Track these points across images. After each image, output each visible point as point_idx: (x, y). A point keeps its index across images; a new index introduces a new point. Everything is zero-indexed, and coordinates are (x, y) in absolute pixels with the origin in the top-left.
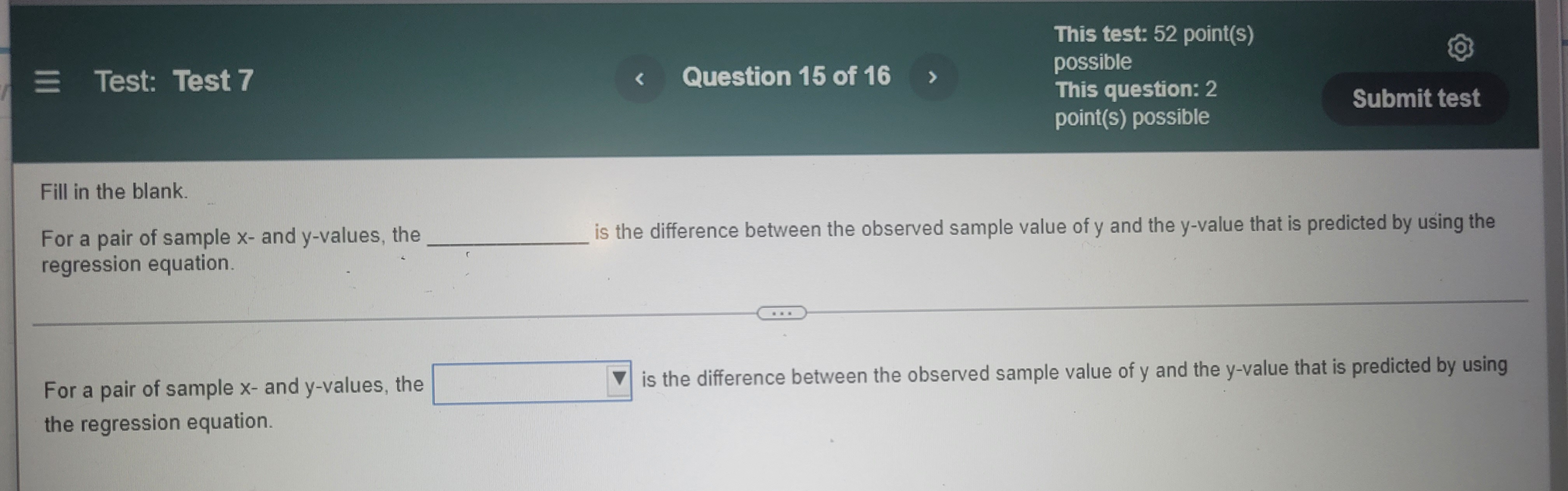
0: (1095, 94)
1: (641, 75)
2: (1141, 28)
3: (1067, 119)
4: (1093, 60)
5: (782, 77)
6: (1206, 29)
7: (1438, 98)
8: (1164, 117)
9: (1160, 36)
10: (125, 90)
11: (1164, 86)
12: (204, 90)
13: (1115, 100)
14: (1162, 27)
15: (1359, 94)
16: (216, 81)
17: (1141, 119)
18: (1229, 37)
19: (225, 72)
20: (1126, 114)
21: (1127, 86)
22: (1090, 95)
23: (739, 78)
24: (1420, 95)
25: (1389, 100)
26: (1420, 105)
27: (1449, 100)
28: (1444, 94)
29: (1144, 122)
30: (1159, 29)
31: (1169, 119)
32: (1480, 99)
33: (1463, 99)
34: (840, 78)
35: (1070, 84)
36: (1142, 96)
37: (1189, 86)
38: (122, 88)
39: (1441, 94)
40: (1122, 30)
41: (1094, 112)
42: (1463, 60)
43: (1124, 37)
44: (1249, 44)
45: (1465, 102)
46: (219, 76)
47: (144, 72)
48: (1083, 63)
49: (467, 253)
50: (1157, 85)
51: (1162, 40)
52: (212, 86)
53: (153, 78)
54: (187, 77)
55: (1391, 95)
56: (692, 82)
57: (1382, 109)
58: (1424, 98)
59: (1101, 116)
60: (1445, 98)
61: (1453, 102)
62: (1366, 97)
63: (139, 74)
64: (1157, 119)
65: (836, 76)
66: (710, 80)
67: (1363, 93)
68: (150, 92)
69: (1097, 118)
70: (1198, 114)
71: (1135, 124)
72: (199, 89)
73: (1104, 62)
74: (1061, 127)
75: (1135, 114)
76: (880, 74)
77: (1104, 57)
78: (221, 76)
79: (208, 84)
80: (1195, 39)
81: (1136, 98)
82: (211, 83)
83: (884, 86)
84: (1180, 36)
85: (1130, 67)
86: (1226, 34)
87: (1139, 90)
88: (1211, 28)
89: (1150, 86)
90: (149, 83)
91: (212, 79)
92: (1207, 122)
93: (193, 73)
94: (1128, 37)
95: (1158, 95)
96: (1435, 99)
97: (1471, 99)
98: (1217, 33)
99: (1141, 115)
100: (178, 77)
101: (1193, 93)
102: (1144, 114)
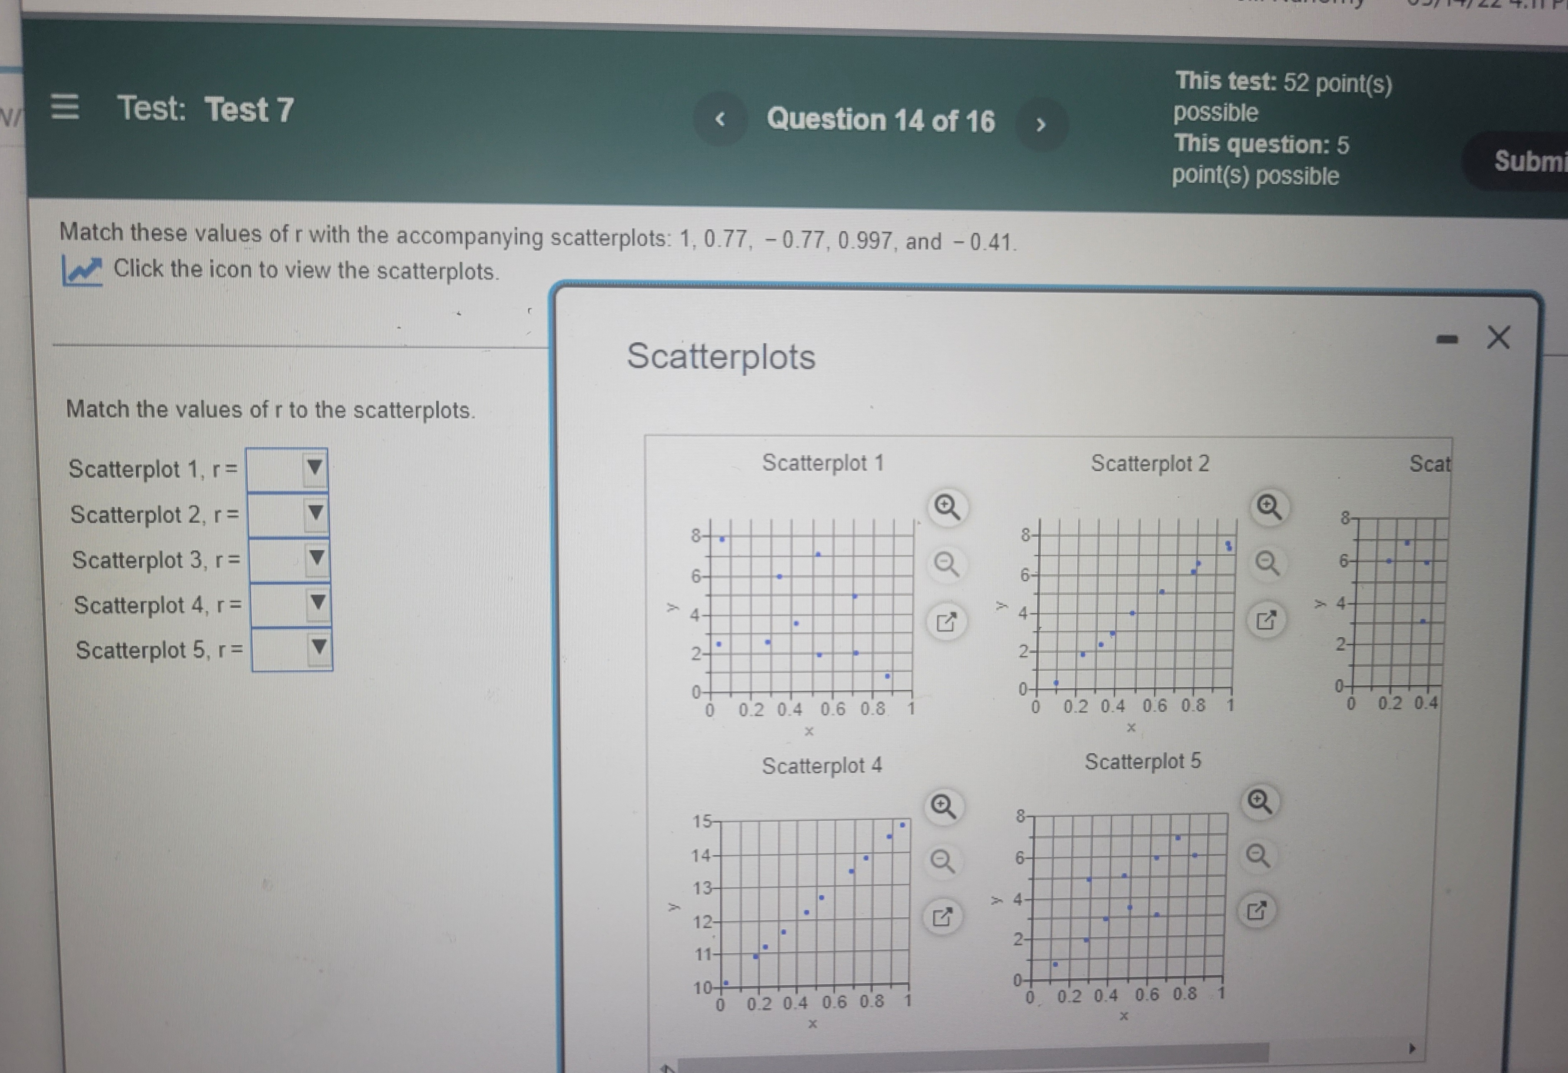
0: (1217, 148)
1: (722, 114)
2: (1271, 75)
3: (1185, 175)
4: (1217, 110)
5: (877, 120)
6: (1341, 78)
8: (1290, 175)
9: (1290, 84)
10: (152, 118)
11: (1292, 141)
12: (239, 120)
13: (1238, 155)
14: (1294, 74)
15: (1502, 155)
16: (253, 110)
17: (1266, 177)
18: (1365, 88)
19: (262, 100)
20: (1250, 172)
21: (1252, 140)
22: (1211, 150)
23: (829, 120)
24: (1566, 159)
25: (1534, 163)
29: (1269, 181)
30: (1290, 77)
31: (1295, 179)
34: (940, 123)
35: (1191, 136)
37: (1319, 142)
38: (148, 116)
40: (1249, 78)
41: (1215, 168)
43: (1251, 84)
44: (1387, 96)
46: (255, 104)
47: (172, 98)
48: (1206, 113)
49: (529, 309)
50: (1285, 140)
51: (1292, 89)
52: (248, 116)
53: (182, 105)
54: (220, 105)
55: (1536, 158)
56: (777, 124)
57: (1525, 173)
59: (1222, 173)
62: (1509, 159)
63: (167, 100)
64: (1283, 178)
65: (935, 120)
66: (797, 121)
67: (1506, 154)
68: (179, 121)
69: (1218, 175)
70: (1328, 173)
71: (1259, 182)
72: (234, 118)
73: (1228, 113)
74: (1178, 183)
75: (1259, 172)
76: (984, 120)
77: (1228, 106)
78: (258, 105)
79: (243, 114)
80: (1329, 89)
81: (1261, 154)
82: (247, 112)
83: (988, 134)
84: (1312, 85)
85: (1256, 119)
86: (1362, 84)
87: (1265, 145)
88: (1346, 78)
89: (1277, 141)
90: (178, 111)
91: (248, 108)
92: (1337, 183)
93: (226, 100)
94: (1255, 86)
95: (1285, 151)
98: (1353, 83)
99: (1266, 173)
100: (210, 104)
101: (1323, 150)
102: (1269, 172)
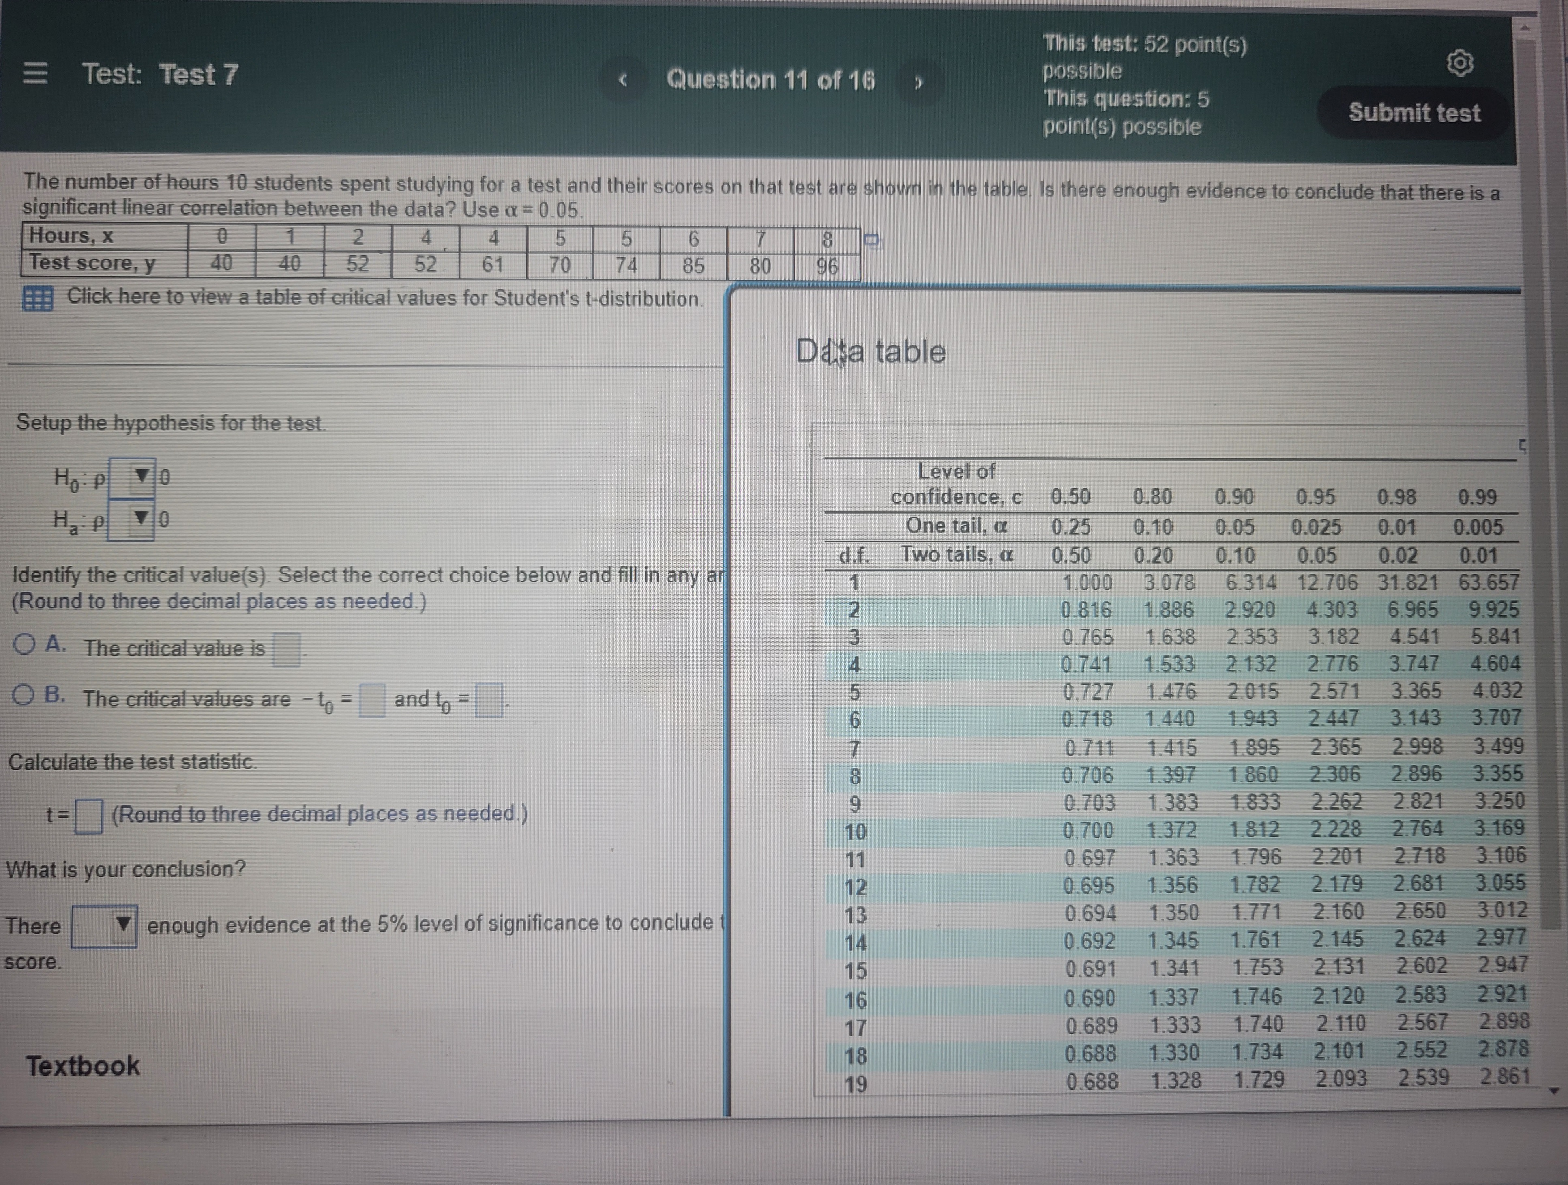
0: (1084, 102)
1: (625, 76)
2: (1133, 37)
3: (1056, 126)
4: (1083, 69)
5: (767, 80)
6: (1199, 40)
7: (1437, 113)
8: (1154, 126)
9: (1151, 46)
10: (112, 82)
11: (1155, 96)
12: (188, 83)
13: (1104, 109)
14: (1154, 37)
15: (1356, 107)
16: (202, 75)
17: (1131, 128)
18: (1221, 48)
19: (210, 66)
20: (1116, 123)
21: (1117, 95)
22: (1079, 104)
23: (723, 80)
24: (1418, 110)
25: (1387, 114)
26: (1419, 119)
27: (1449, 115)
28: (1443, 109)
29: (1134, 131)
30: (1150, 39)
31: (1160, 129)
32: (1481, 115)
33: (1463, 115)
34: (825, 81)
35: (1059, 92)
37: (1180, 96)
38: (109, 80)
39: (1440, 109)
40: (1112, 40)
41: (1083, 120)
42: (1463, 75)
43: (1114, 46)
44: (1243, 55)
45: (1465, 118)
46: (204, 70)
47: (131, 65)
48: (1073, 71)
50: (1148, 95)
51: (1153, 50)
52: (197, 80)
53: (139, 71)
54: (172, 71)
55: (1389, 109)
56: (676, 83)
57: (1379, 122)
58: (1422, 113)
59: (1090, 125)
60: (1444, 113)
61: (1452, 117)
62: (1363, 110)
63: (125, 67)
64: (1148, 129)
65: (820, 81)
66: (694, 81)
67: (1360, 106)
68: (136, 85)
69: (1086, 126)
70: (1190, 124)
71: (1125, 133)
72: (184, 82)
73: (1094, 71)
74: (1049, 134)
75: (1125, 124)
76: (865, 79)
77: (1093, 65)
78: (207, 70)
79: (193, 78)
80: (1187, 50)
81: (1126, 108)
82: (196, 76)
83: (868, 91)
84: (1171, 45)
85: (1119, 77)
86: (1219, 45)
87: (1130, 99)
88: (1204, 39)
89: (1141, 95)
90: (135, 76)
91: (197, 73)
92: (1199, 133)
93: (179, 66)
94: (1118, 47)
95: (1149, 104)
96: (1434, 114)
97: (1471, 115)
98: (1210, 44)
99: (1132, 124)
100: (163, 70)
101: (1185, 104)
102: (1134, 123)
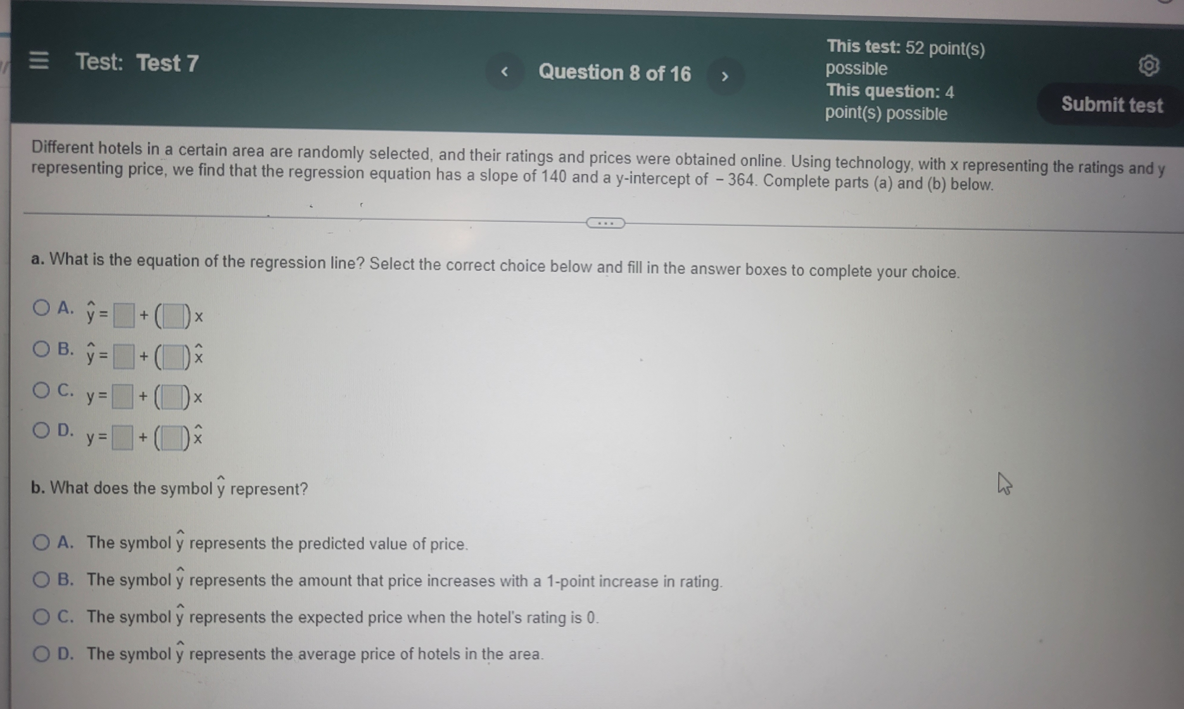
0: (858, 94)
1: (506, 68)
2: (896, 42)
3: (835, 112)
4: (857, 67)
5: (616, 73)
6: (947, 45)
7: (1129, 105)
8: (911, 113)
9: (910, 49)
10: (99, 69)
11: (912, 89)
12: (160, 70)
13: (873, 99)
14: (913, 42)
15: (1067, 100)
16: (170, 63)
17: (894, 114)
18: (965, 52)
19: (177, 57)
20: (882, 110)
21: (883, 88)
22: (853, 95)
23: (583, 72)
24: (1115, 102)
25: (1090, 105)
26: (1115, 110)
27: (1138, 107)
28: (1135, 102)
29: (896, 117)
30: (910, 44)
31: (915, 116)
32: (1163, 107)
33: (1149, 106)
34: (652, 74)
35: (838, 85)
36: (895, 97)
37: (932, 90)
38: (97, 67)
39: (1132, 102)
40: (880, 44)
41: (856, 108)
42: (1150, 75)
43: (882, 49)
44: (981, 57)
46: (172, 60)
47: (114, 55)
48: (849, 69)
49: (361, 204)
50: (907, 88)
51: (912, 52)
52: (166, 67)
53: (121, 60)
54: (147, 60)
55: (1093, 102)
56: (546, 75)
57: (1084, 113)
58: (1118, 105)
59: (862, 111)
60: (1135, 105)
61: (1141, 109)
62: (1072, 102)
63: (110, 56)
64: (906, 115)
65: (648, 74)
66: (560, 74)
67: (1070, 99)
68: (118, 71)
69: (859, 112)
70: (939, 111)
71: (889, 118)
72: (156, 69)
73: (865, 69)
74: (829, 119)
75: (889, 111)
77: (865, 64)
78: (174, 60)
79: (163, 66)
80: (938, 53)
81: (890, 98)
82: (165, 65)
84: (926, 50)
85: (885, 73)
86: (963, 49)
87: (893, 91)
88: (951, 44)
89: (901, 89)
90: (118, 64)
91: (166, 62)
92: (945, 119)
93: (152, 56)
94: (885, 50)
95: (907, 96)
96: (1127, 106)
97: (1155, 107)
98: (956, 48)
99: (894, 111)
100: (140, 59)
101: (935, 96)
102: (896, 111)
